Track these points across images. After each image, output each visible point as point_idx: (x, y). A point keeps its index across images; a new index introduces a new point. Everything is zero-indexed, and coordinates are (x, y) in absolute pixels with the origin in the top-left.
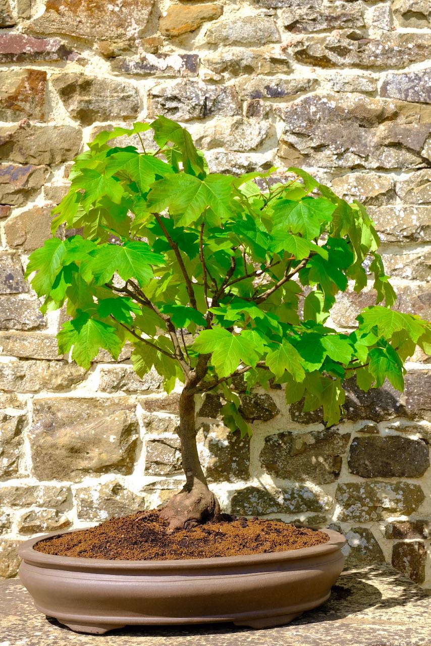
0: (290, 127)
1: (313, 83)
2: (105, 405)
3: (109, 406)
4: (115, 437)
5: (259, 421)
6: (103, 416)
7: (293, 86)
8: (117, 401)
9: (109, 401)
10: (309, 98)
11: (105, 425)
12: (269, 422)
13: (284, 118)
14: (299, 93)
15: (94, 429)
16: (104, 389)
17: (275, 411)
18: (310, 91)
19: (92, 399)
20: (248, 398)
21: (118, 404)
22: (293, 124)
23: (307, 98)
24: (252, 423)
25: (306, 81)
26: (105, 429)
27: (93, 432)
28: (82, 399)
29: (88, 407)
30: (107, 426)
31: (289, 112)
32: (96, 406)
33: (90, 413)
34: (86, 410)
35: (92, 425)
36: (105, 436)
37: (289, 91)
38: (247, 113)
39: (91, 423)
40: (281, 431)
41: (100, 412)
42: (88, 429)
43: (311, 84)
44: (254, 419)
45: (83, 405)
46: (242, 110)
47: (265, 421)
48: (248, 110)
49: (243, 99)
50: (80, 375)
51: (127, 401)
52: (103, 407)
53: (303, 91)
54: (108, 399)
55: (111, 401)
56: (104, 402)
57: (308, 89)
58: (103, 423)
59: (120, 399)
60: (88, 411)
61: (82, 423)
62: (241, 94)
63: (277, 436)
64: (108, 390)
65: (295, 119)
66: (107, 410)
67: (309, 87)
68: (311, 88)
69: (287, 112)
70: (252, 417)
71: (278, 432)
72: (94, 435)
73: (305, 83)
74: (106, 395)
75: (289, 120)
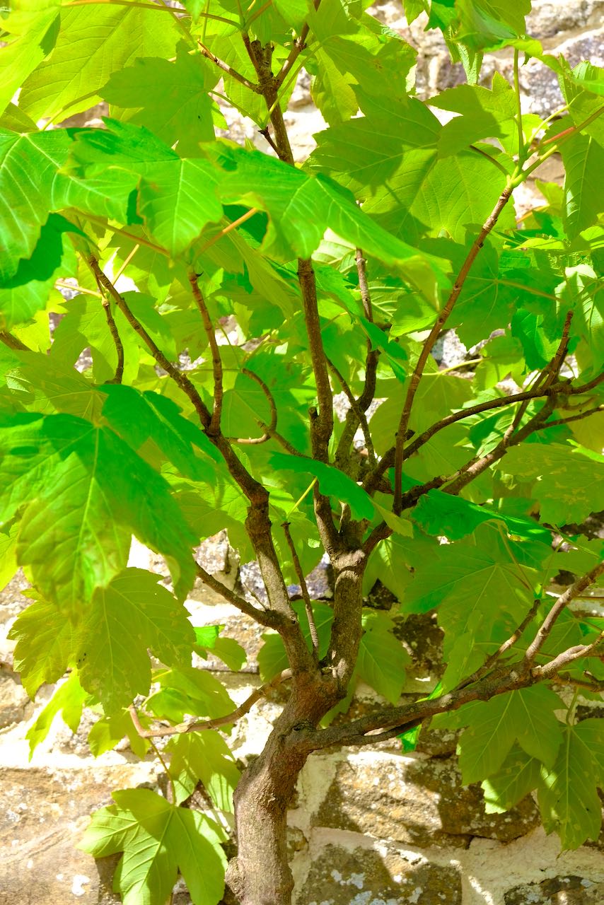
0: (543, 105)
1: (594, 11)
2: (69, 788)
3: (78, 793)
4: (86, 879)
5: (486, 844)
6: (61, 819)
7: (547, 19)
8: (99, 780)
9: (80, 776)
10: (586, 41)
11: (65, 844)
12: (512, 845)
13: (527, 86)
14: (560, 33)
15: (33, 855)
16: (67, 744)
17: (529, 814)
18: (588, 28)
19: (36, 771)
20: (452, 775)
21: (101, 786)
22: (550, 98)
23: (581, 42)
24: (467, 847)
25: (577, 5)
26: (61, 855)
27: (31, 864)
28: (8, 770)
29: (24, 793)
30: (68, 849)
31: (539, 72)
32: (43, 792)
33: (27, 811)
34: (17, 803)
35: (33, 843)
36: (60, 877)
37: (537, 30)
38: (439, 80)
39: (27, 838)
40: (551, 874)
41: (55, 807)
42: (18, 857)
43: (588, 12)
44: (471, 837)
45: (9, 787)
46: (427, 77)
47: (504, 842)
48: (440, 74)
49: (428, 52)
50: (12, 707)
51: (126, 779)
52: (64, 793)
53: (571, 28)
54: (76, 773)
55: (85, 779)
56: (64, 780)
57: (581, 24)
58: (59, 840)
59: (108, 774)
60: (23, 806)
61: (5, 839)
62: (423, 44)
63: (538, 888)
64: (79, 748)
65: (555, 88)
66: (72, 803)
67: (585, 20)
68: (590, 22)
69: (533, 75)
70: (465, 829)
71: (540, 876)
72: (32, 872)
73: (575, 11)
74: (72, 761)
75: (540, 90)
